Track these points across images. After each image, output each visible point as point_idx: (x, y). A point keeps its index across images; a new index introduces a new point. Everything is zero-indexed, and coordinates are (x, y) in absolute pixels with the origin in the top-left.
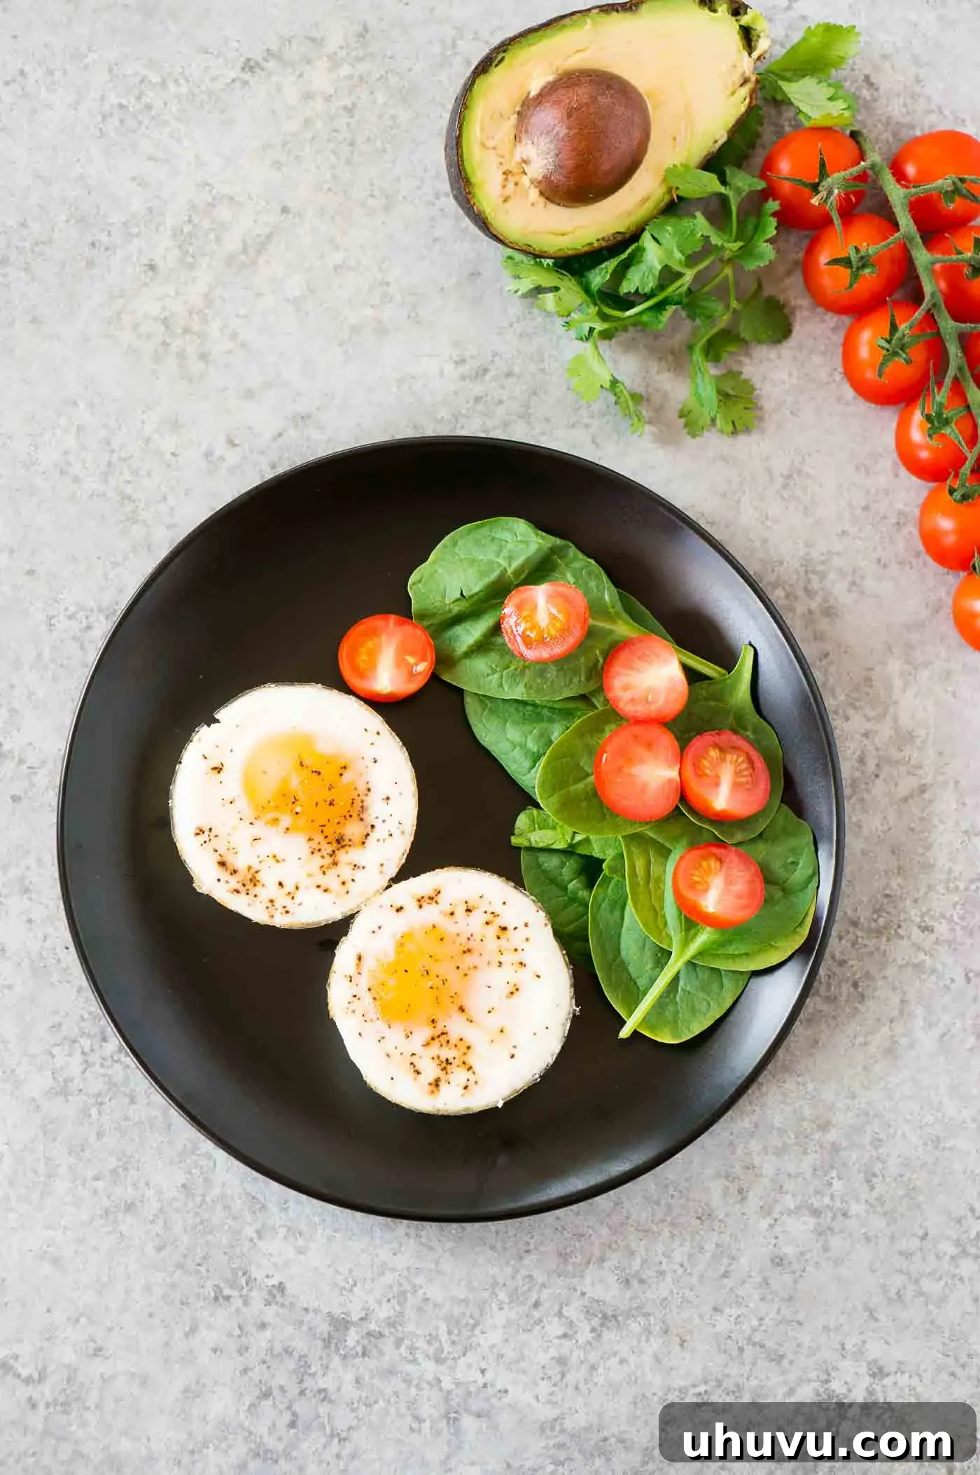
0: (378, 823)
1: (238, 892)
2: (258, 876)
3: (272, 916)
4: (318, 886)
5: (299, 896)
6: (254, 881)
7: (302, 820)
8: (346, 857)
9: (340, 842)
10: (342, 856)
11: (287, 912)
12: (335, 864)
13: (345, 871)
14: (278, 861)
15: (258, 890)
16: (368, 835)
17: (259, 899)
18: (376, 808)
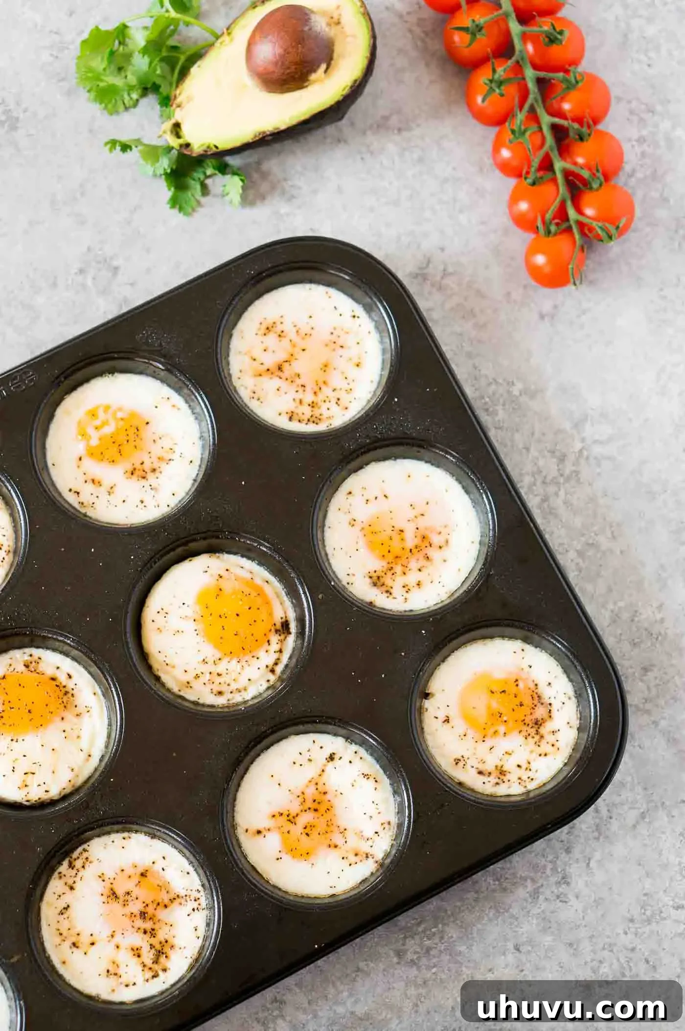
0: (552, 701)
1: (497, 784)
2: (504, 769)
3: (526, 787)
4: (540, 755)
5: (534, 766)
6: (502, 773)
7: (511, 723)
9: (538, 724)
10: (543, 730)
11: (532, 779)
12: (542, 737)
13: (550, 738)
14: (510, 754)
15: (508, 777)
16: (550, 710)
17: (512, 781)
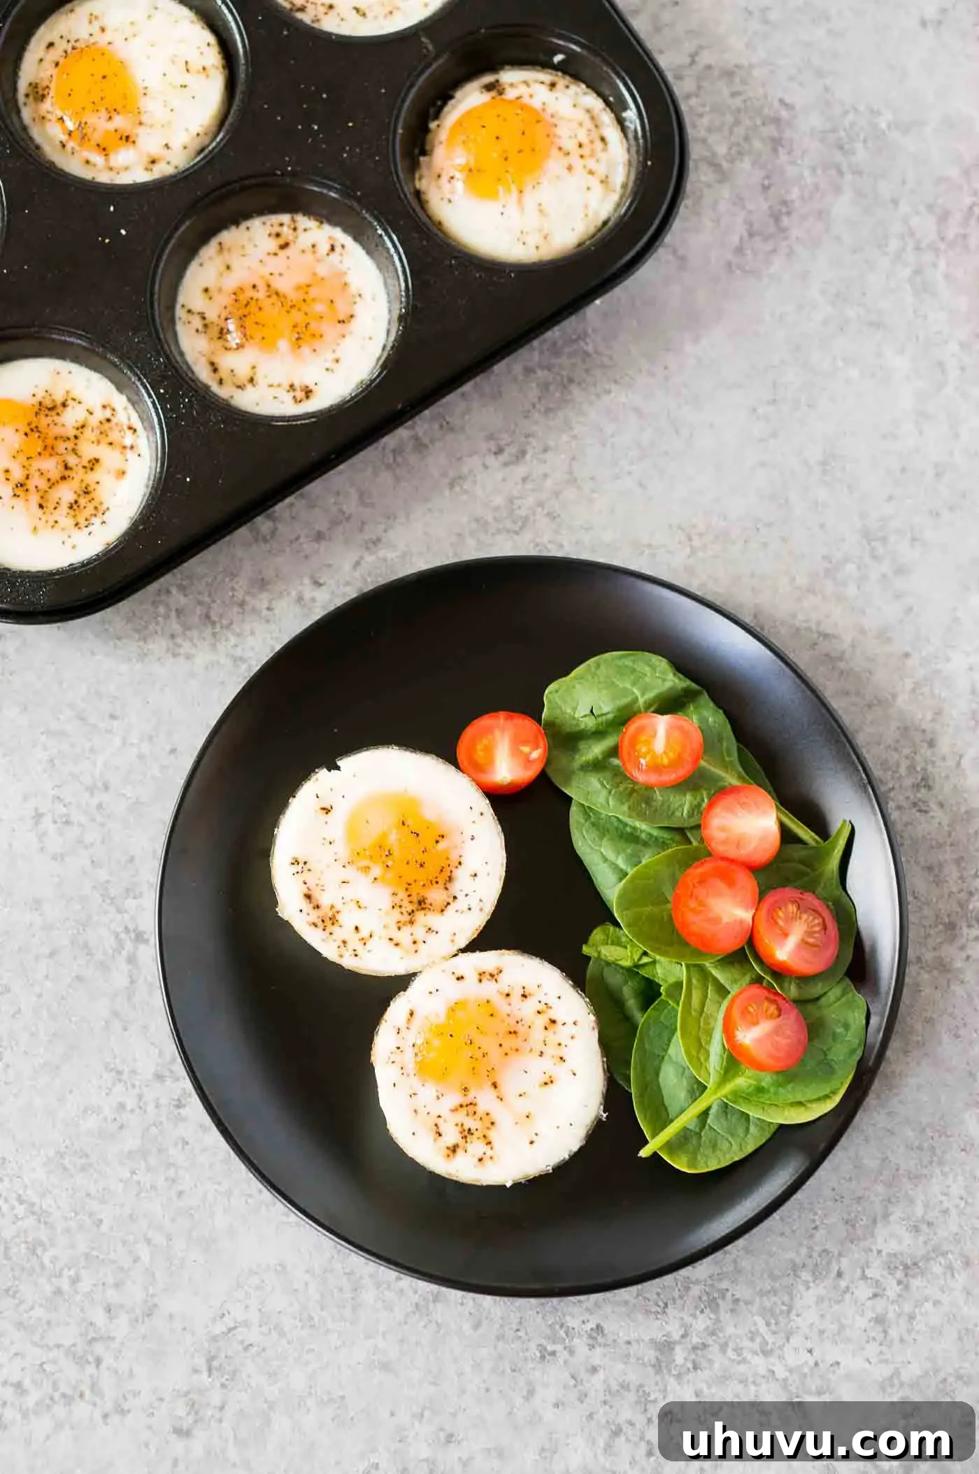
8: (422, 918)
18: (462, 881)
